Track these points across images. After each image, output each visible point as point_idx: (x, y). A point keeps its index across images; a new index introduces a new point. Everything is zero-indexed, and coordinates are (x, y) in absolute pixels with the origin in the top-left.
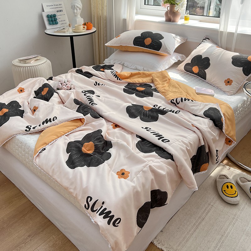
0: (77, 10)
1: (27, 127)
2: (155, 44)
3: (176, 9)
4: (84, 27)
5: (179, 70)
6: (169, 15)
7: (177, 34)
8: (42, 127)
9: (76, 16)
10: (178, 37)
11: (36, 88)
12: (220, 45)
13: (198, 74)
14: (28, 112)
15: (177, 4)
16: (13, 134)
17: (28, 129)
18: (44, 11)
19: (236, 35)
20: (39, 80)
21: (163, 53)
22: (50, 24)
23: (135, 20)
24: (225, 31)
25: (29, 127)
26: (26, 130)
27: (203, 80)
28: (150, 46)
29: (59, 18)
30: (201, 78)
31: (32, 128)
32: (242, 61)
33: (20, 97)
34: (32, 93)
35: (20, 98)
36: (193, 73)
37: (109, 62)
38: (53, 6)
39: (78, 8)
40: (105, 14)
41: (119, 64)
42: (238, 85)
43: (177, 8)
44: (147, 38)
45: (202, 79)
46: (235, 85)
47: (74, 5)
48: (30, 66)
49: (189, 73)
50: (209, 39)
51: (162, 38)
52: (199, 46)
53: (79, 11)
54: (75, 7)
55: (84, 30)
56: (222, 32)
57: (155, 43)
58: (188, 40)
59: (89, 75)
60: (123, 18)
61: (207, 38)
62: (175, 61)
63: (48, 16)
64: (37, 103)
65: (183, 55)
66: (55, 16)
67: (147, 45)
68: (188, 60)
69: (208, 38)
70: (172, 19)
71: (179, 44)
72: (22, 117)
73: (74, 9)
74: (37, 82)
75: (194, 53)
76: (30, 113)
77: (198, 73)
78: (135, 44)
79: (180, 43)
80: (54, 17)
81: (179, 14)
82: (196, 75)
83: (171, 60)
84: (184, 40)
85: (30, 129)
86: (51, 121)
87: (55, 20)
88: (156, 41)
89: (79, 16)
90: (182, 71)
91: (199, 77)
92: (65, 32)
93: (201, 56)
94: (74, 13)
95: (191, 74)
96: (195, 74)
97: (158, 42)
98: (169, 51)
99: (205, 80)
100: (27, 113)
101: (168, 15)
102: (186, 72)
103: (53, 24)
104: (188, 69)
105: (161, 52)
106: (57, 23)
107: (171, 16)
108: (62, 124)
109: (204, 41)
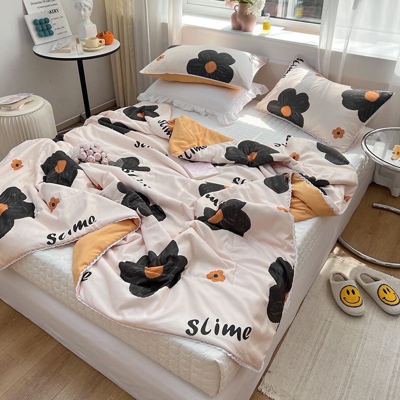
0: (85, 10)
1: (49, 237)
2: (222, 72)
3: (250, 10)
4: (101, 42)
5: (258, 110)
6: (238, 20)
7: (253, 52)
8: (74, 236)
9: (84, 21)
10: (256, 58)
11: (42, 159)
12: (320, 71)
13: (290, 118)
14: (43, 207)
15: (251, 3)
16: (26, 251)
17: (51, 241)
18: (27, 14)
19: (344, 56)
20: (44, 145)
21: (235, 86)
22: (40, 36)
23: (182, 25)
24: (328, 49)
25: (52, 236)
26: (49, 243)
27: (298, 127)
28: (215, 76)
29: (54, 24)
30: (294, 124)
31: (57, 237)
32: (358, 99)
33: (20, 178)
34: (39, 171)
35: (20, 181)
36: (282, 116)
37: (146, 99)
38: (41, 3)
39: (86, 8)
40: (130, 13)
41: (165, 103)
42: (351, 136)
43: (252, 9)
44: (209, 62)
45: (296, 126)
46: (348, 137)
47: (80, 4)
48: (18, 116)
49: (275, 116)
50: (303, 61)
51: (233, 61)
52: (289, 72)
53: (89, 13)
54: (81, 6)
55: (100, 46)
56: (323, 51)
57: (222, 70)
58: (269, 61)
59: (122, 128)
60: (162, 22)
61: (299, 60)
62: (253, 96)
63: (35, 22)
64: (56, 192)
65: (264, 86)
66: (46, 21)
67: (209, 74)
68: (274, 95)
69: (301, 60)
70: (243, 25)
71: (258, 69)
72: (34, 217)
73: (80, 10)
74: (41, 149)
75: (283, 85)
76: (45, 209)
77: (291, 116)
78: (190, 72)
79: (258, 67)
80: (46, 23)
81: (254, 17)
82: (285, 120)
83: (247, 95)
84: (264, 61)
85: (54, 239)
86: (86, 226)
87: (47, 29)
88: (224, 66)
89: (89, 21)
90: (263, 112)
91: (292, 123)
92: (69, 52)
93: (293, 91)
94: (81, 15)
95: (278, 117)
96: (285, 117)
97: (227, 68)
98: (246, 83)
99: (301, 128)
100: (41, 209)
101: (236, 19)
102: (269, 113)
103: (46, 36)
104: (274, 110)
105: (233, 85)
106: (51, 34)
107: (241, 22)
108: (104, 228)
109: (295, 63)
